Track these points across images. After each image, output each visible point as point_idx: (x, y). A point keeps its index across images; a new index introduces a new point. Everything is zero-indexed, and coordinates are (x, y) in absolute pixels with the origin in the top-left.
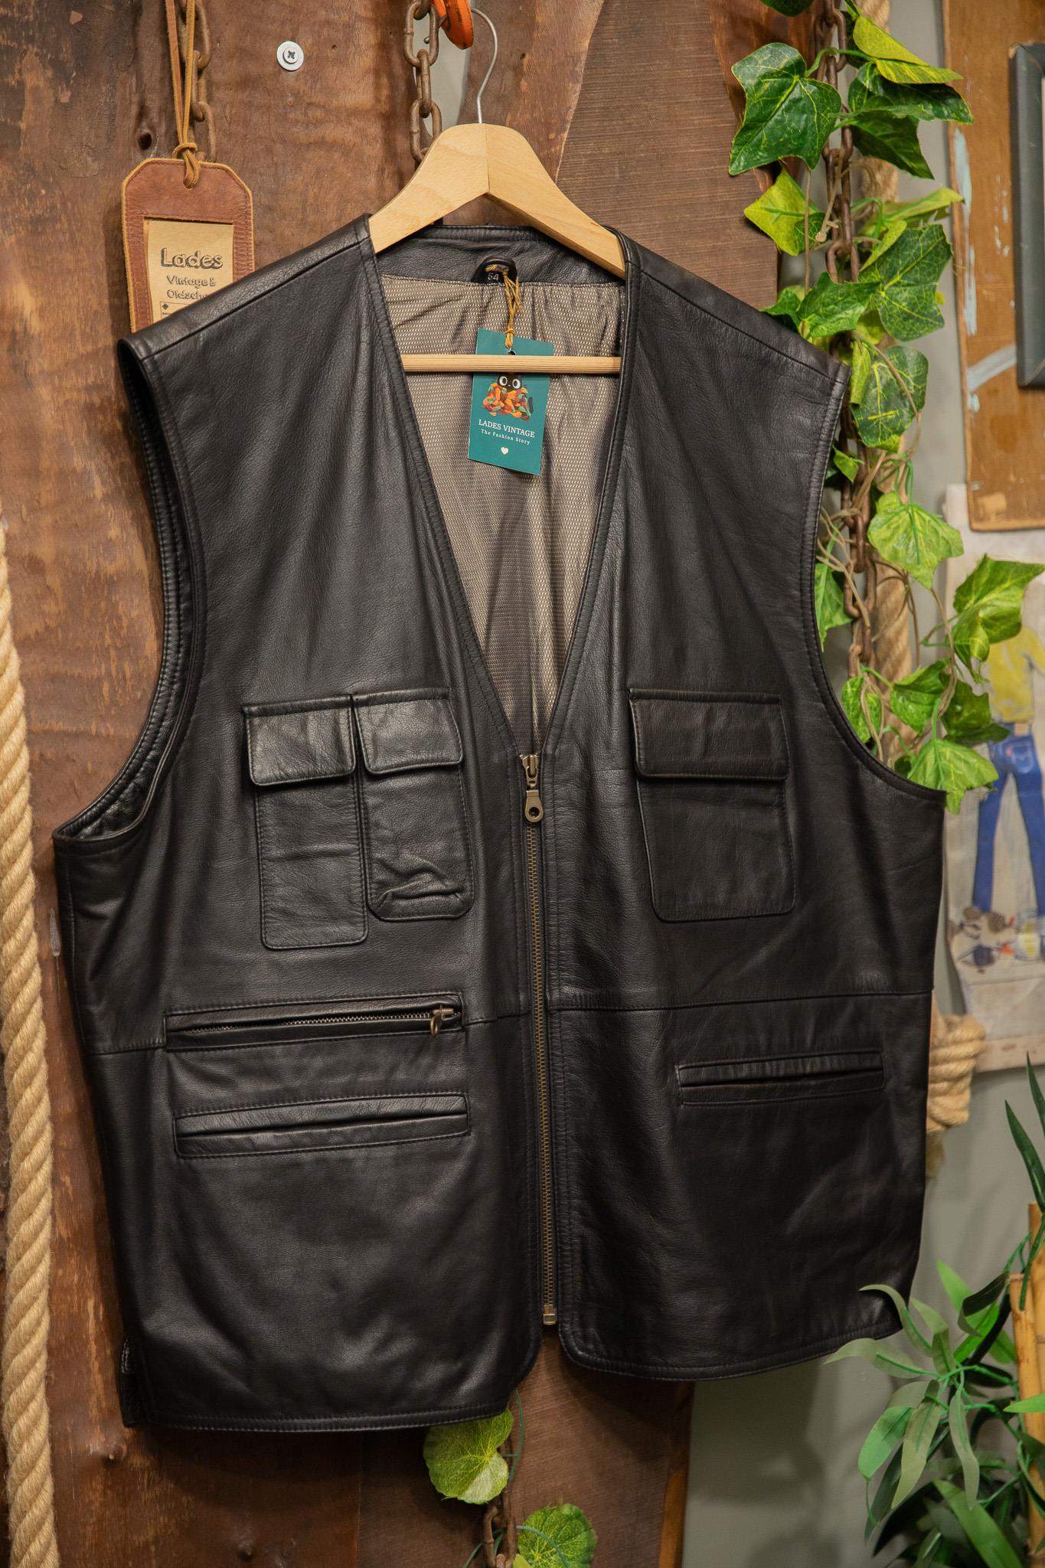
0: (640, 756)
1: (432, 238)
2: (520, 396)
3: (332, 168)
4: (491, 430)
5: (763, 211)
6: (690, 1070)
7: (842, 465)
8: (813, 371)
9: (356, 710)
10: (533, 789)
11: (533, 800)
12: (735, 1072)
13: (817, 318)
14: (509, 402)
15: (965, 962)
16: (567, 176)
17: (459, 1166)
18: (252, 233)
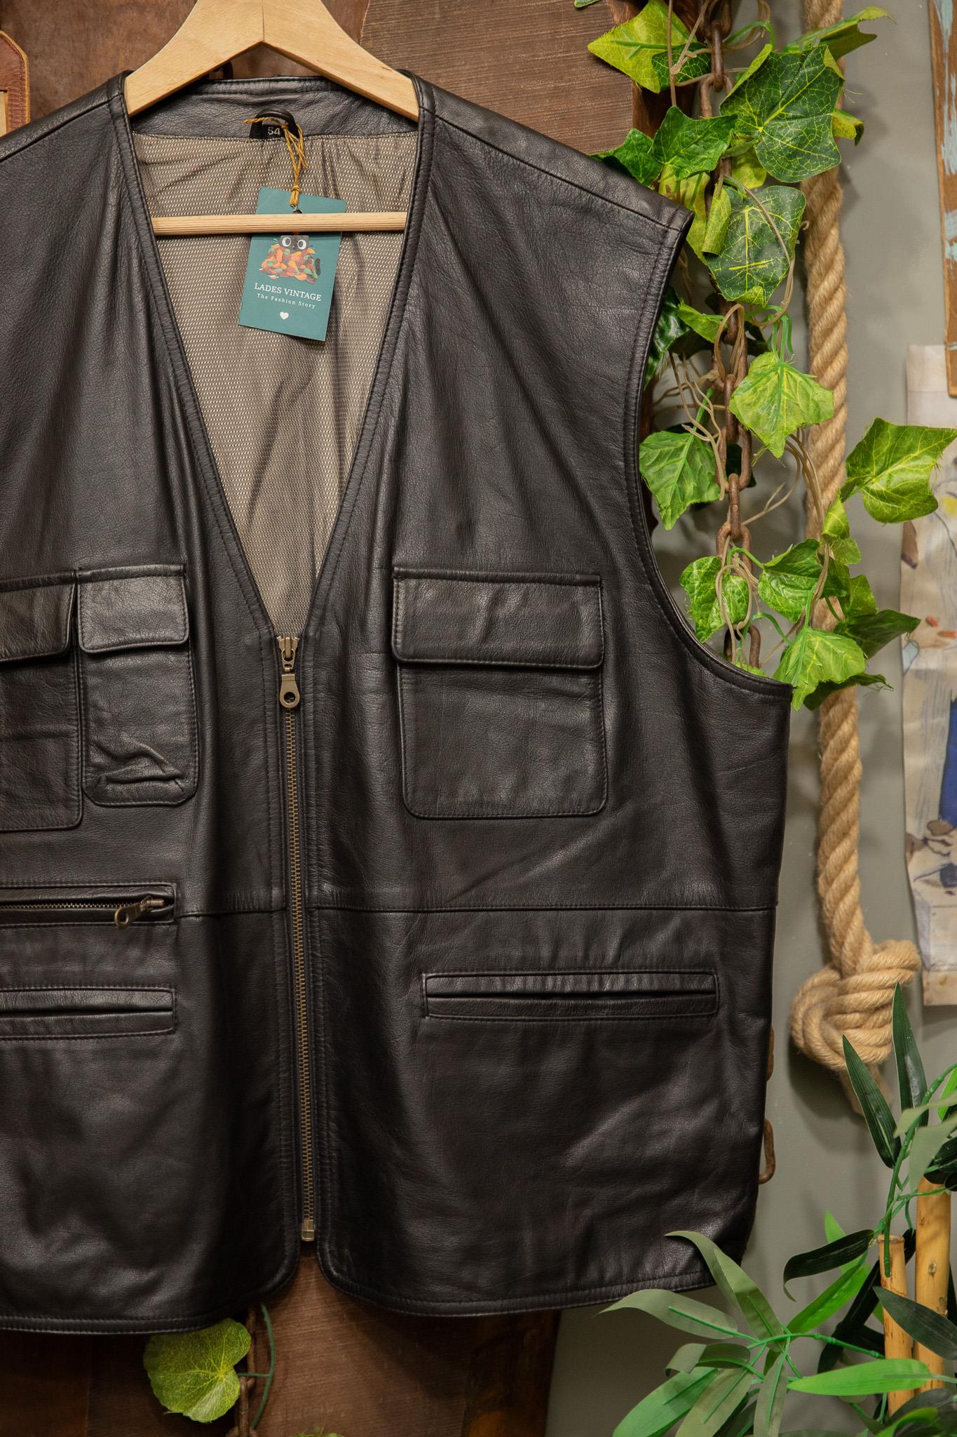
0: (398, 640)
1: (207, 93)
2: (306, 258)
3: (145, 30)
4: (270, 294)
5: (615, 45)
6: (442, 979)
7: (692, 321)
8: (641, 218)
9: (79, 587)
10: (288, 672)
11: (289, 684)
12: (504, 985)
13: (680, 160)
14: (292, 264)
15: (927, 882)
16: (376, 21)
17: (162, 1065)
18: (27, 99)
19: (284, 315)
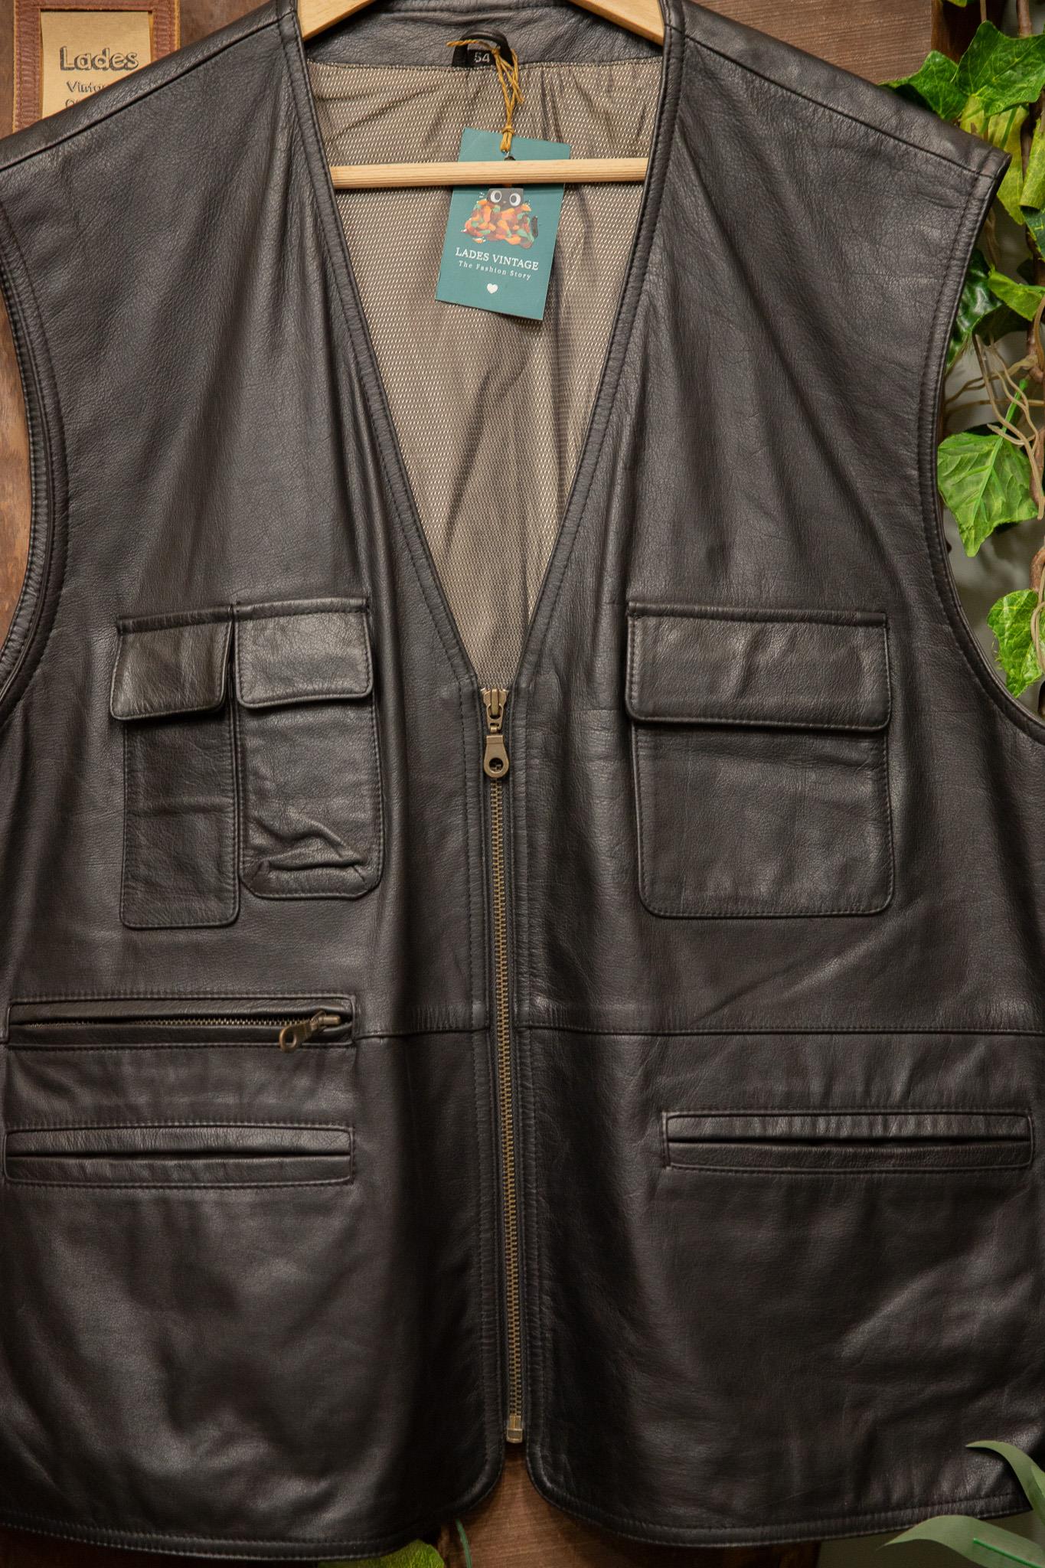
0: (634, 695)
1: (399, 11)
2: (520, 216)
4: (475, 262)
6: (686, 1119)
7: (1005, 293)
8: (945, 162)
9: (237, 625)
10: (494, 733)
11: (495, 747)
12: (764, 1128)
13: (990, 91)
14: (503, 224)
17: (337, 1223)
18: (176, 21)
19: (492, 288)
